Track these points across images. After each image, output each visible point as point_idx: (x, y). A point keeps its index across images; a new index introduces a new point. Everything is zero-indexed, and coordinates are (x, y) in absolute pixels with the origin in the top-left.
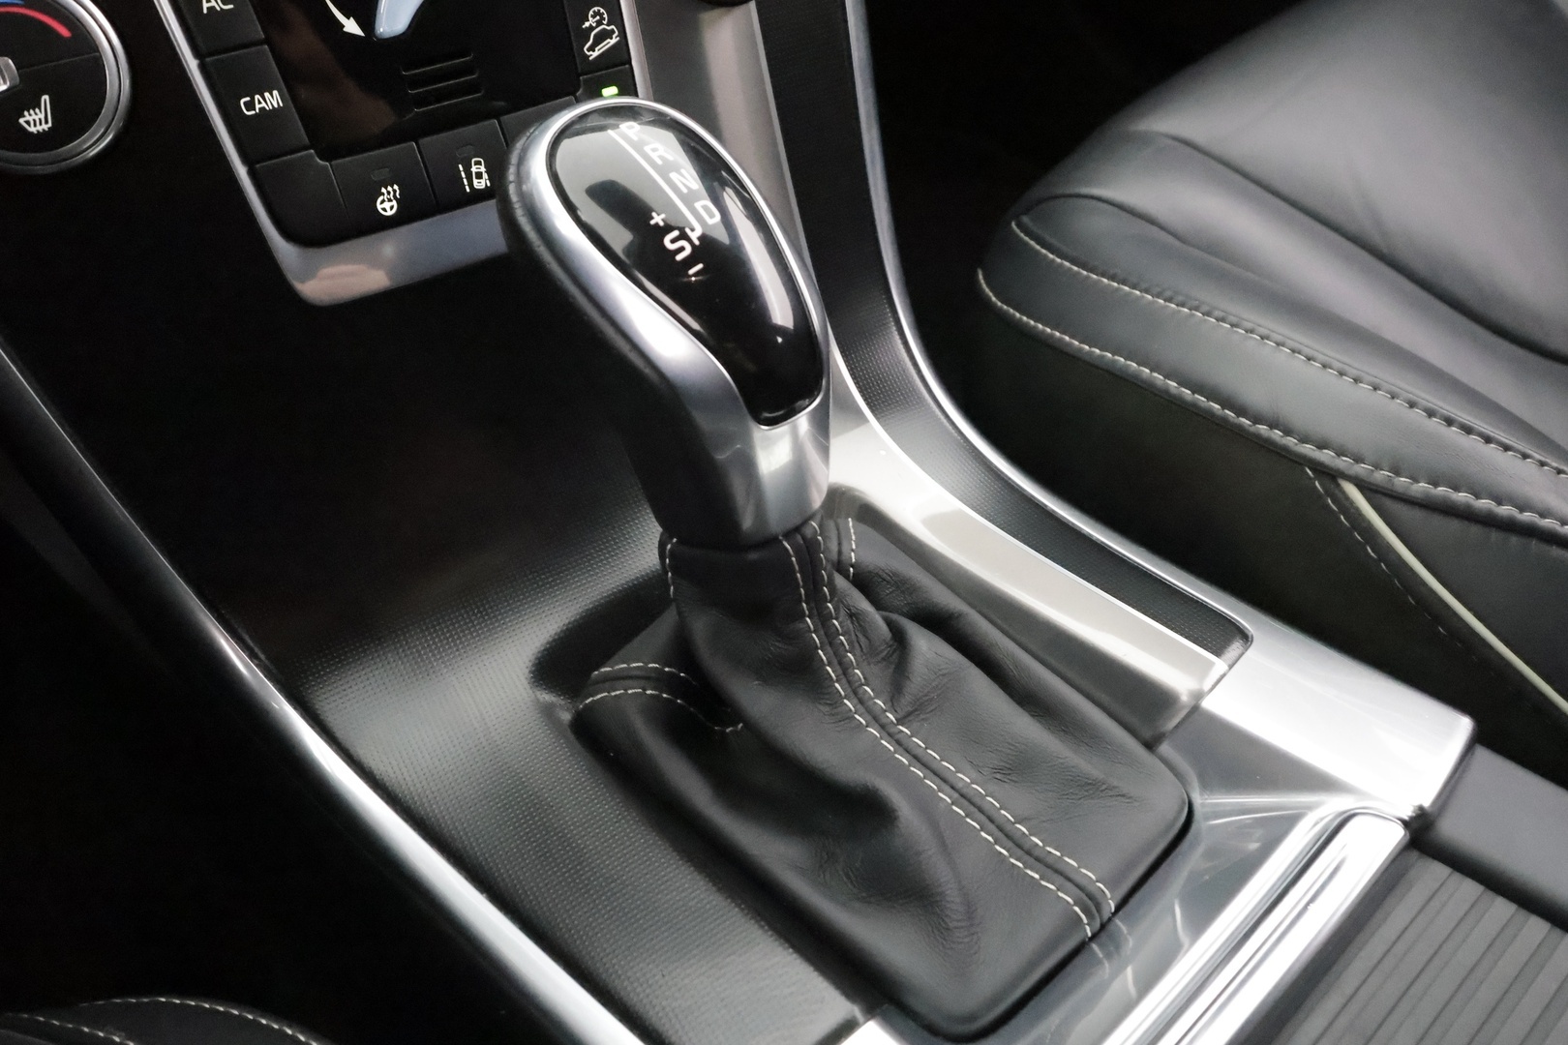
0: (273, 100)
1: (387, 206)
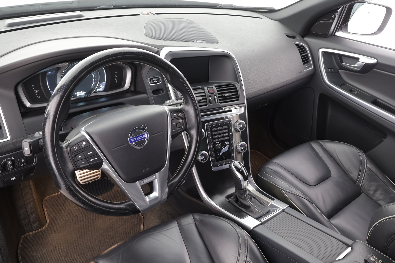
0: (214, 158)
1: (219, 165)
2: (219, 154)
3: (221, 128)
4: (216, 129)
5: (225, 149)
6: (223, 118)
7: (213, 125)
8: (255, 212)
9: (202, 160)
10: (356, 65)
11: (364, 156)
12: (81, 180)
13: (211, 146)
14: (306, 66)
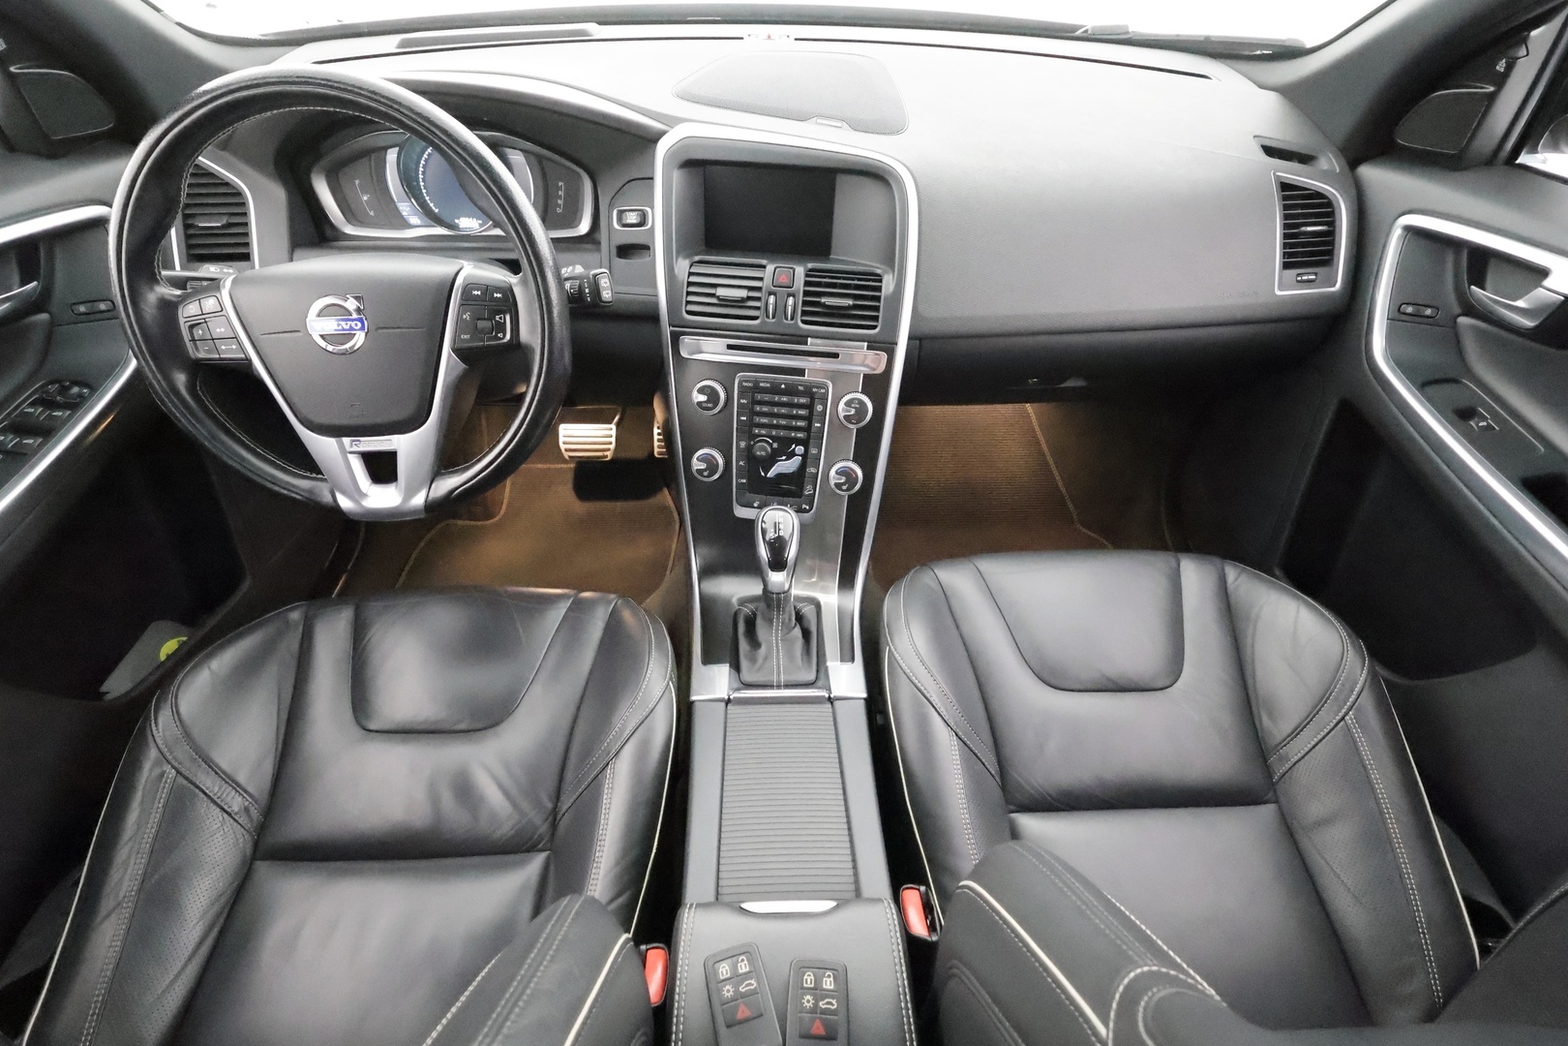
0: (744, 481)
1: (755, 505)
2: (763, 474)
3: (785, 399)
4: (767, 397)
5: (786, 466)
6: (801, 372)
7: (762, 385)
8: (758, 665)
9: (700, 471)
10: (1520, 303)
11: (1359, 672)
12: (566, 450)
13: (743, 444)
14: (1298, 275)
